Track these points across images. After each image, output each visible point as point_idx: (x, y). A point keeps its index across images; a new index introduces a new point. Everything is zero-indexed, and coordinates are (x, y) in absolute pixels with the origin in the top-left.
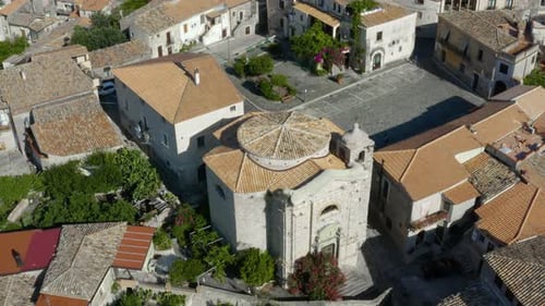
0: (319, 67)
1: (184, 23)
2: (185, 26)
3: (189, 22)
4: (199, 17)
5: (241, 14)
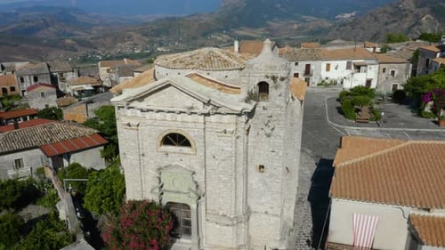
0: (427, 109)
1: (328, 62)
2: (328, 66)
3: (333, 64)
4: (345, 62)
5: (393, 72)
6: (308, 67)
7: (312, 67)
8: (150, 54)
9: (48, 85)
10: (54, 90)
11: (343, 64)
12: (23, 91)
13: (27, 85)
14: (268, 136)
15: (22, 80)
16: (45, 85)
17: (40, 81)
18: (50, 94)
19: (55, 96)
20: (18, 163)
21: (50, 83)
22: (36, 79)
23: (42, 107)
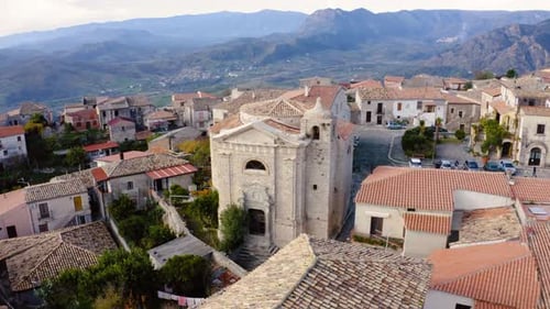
1: (400, 102)
3: (405, 103)
4: (416, 102)
5: (461, 113)
6: (380, 105)
7: (384, 106)
8: (220, 80)
9: (128, 120)
10: (133, 124)
11: (414, 104)
12: (105, 125)
13: (108, 118)
14: (320, 163)
15: (104, 115)
16: (124, 119)
17: (120, 115)
18: (130, 128)
19: (134, 130)
20: (130, 185)
21: (129, 116)
22: (116, 114)
23: (122, 140)
